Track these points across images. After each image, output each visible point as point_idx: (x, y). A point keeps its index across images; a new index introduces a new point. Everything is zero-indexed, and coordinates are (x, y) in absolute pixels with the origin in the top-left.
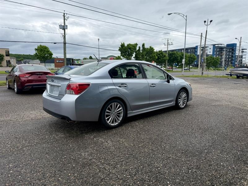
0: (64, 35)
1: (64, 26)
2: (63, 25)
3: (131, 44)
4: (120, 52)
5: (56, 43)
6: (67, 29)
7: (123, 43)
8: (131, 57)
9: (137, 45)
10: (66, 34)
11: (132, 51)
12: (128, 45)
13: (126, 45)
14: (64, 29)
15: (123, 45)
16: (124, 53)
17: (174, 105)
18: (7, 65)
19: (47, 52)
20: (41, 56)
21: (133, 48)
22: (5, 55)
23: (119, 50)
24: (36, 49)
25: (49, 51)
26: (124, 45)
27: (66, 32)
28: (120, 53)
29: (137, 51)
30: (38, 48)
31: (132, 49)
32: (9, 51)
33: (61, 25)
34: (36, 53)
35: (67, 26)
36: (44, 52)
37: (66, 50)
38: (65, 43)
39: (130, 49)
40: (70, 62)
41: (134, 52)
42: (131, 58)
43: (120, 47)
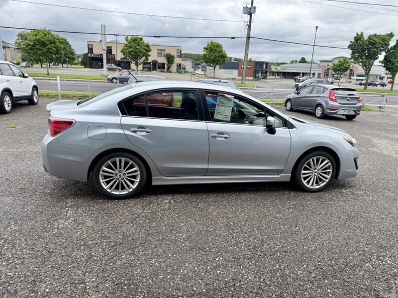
0: (248, 23)
1: (251, 8)
2: (249, 6)
3: (378, 34)
4: (350, 51)
5: (234, 38)
6: (254, 13)
7: (360, 33)
8: (374, 61)
9: (393, 36)
10: (252, 21)
11: (377, 48)
12: (370, 37)
13: (366, 37)
14: (251, 14)
15: (358, 38)
16: (358, 52)
17: (288, 179)
18: (177, 71)
19: (219, 53)
20: (209, 59)
21: (380, 44)
22: (176, 56)
23: (350, 47)
24: (205, 48)
25: (222, 51)
26: (362, 37)
27: (252, 18)
28: (351, 53)
29: (391, 48)
30: (207, 46)
31: (377, 45)
32: (181, 50)
33: (247, 7)
34: (205, 55)
35: (255, 8)
36: (214, 53)
37: (248, 50)
38: (248, 38)
39: (373, 44)
40: (262, 67)
41: (381, 51)
42: (373, 63)
43: (353, 41)
